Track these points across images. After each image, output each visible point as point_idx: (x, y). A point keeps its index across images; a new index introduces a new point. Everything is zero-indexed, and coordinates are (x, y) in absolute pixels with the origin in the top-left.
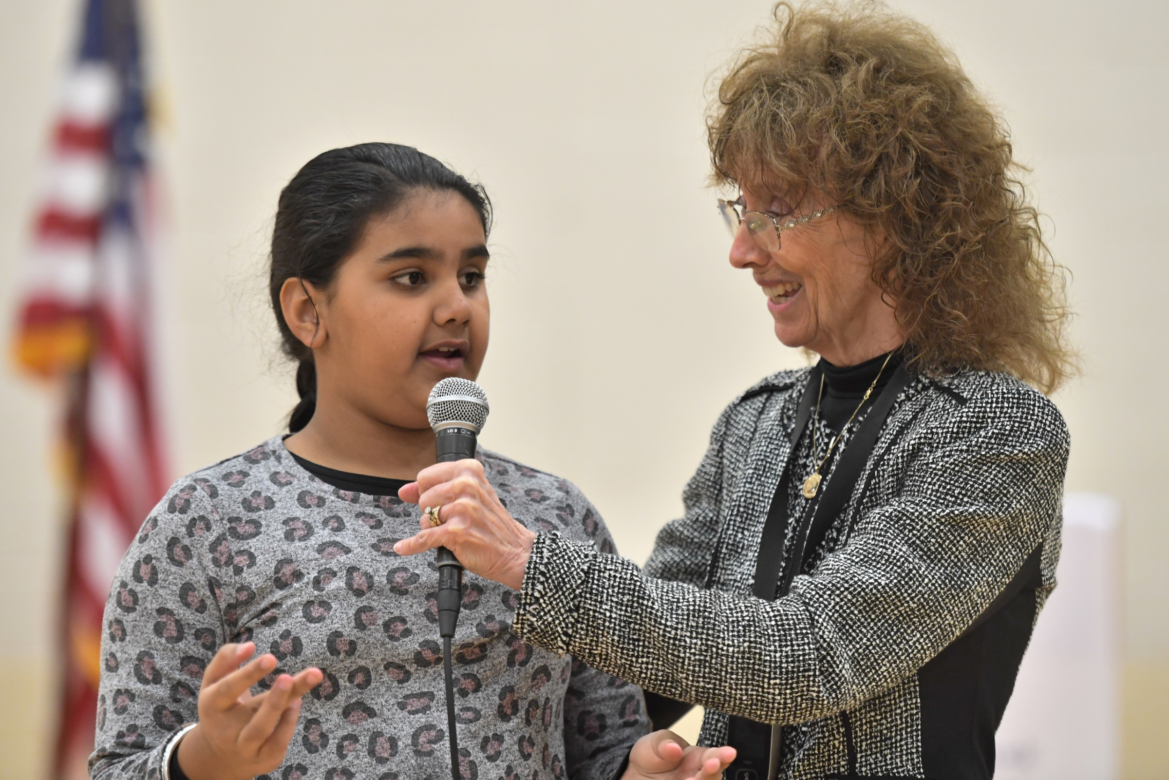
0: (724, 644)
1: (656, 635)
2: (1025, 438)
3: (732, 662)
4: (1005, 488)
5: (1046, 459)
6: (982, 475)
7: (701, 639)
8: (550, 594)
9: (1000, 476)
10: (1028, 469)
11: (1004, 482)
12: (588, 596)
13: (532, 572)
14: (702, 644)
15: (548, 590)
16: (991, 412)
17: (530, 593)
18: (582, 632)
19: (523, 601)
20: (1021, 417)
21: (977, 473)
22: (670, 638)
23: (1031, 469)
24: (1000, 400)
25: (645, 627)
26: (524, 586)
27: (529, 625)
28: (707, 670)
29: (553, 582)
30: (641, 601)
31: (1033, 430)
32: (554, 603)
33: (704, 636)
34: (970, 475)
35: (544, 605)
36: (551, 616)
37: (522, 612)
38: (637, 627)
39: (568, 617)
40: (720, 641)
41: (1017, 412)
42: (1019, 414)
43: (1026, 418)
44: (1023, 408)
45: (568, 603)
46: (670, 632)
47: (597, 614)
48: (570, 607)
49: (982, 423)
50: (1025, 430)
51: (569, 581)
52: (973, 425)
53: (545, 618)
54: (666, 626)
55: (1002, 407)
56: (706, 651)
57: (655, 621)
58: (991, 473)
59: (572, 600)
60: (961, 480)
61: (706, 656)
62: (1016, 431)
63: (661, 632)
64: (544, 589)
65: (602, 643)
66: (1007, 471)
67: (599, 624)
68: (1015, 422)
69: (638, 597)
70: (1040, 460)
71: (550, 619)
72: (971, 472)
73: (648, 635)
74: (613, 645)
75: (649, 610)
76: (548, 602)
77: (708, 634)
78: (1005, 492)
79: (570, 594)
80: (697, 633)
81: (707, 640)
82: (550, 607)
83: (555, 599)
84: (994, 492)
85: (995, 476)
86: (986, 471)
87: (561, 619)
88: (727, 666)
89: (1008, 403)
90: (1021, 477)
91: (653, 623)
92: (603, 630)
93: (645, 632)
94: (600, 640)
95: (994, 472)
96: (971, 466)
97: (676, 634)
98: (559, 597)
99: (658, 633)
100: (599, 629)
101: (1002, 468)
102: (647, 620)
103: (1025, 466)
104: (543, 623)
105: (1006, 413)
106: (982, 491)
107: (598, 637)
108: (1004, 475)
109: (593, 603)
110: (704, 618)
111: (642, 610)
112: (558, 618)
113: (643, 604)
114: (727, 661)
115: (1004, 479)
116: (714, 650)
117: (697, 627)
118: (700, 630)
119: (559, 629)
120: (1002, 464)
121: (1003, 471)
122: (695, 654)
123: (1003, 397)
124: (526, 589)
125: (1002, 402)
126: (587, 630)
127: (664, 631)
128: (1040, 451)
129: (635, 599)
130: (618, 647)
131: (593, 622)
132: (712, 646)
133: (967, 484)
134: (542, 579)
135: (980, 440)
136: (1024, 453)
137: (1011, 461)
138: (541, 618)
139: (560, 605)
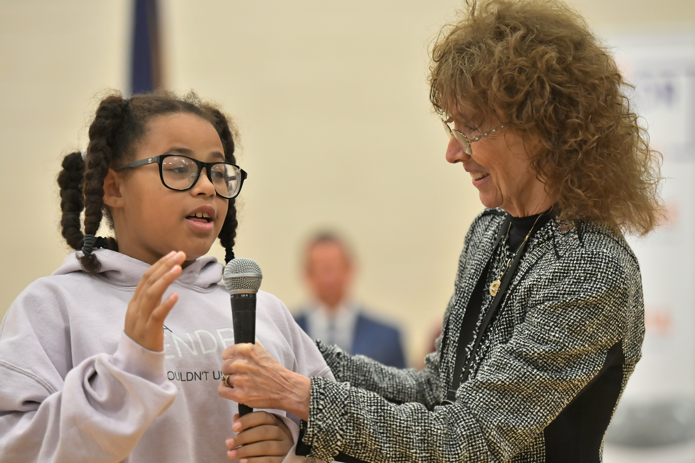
0: (435, 428)
1: (394, 427)
2: (594, 284)
3: (440, 440)
4: (583, 321)
5: (609, 297)
6: (568, 314)
7: (421, 426)
8: (328, 406)
9: (580, 314)
10: (598, 307)
11: (582, 317)
12: (352, 405)
13: (315, 394)
14: (422, 429)
15: (327, 404)
16: (572, 266)
17: (316, 407)
18: (351, 428)
19: (312, 413)
20: (592, 271)
21: (565, 312)
22: (404, 427)
23: (600, 306)
24: (579, 258)
25: (387, 423)
26: (312, 403)
27: (318, 428)
28: (426, 445)
29: (329, 398)
30: (383, 408)
31: (600, 279)
32: (332, 411)
33: (423, 424)
34: (560, 314)
35: (326, 414)
36: (331, 420)
37: (312, 419)
38: (382, 425)
39: (341, 419)
40: (432, 426)
41: (590, 267)
42: (590, 269)
43: (595, 271)
44: (594, 264)
45: (340, 410)
46: (403, 424)
47: (359, 416)
48: (342, 413)
49: (567, 273)
50: (594, 279)
51: (339, 397)
52: (562, 275)
53: (327, 422)
54: (401, 420)
55: (580, 264)
56: (425, 433)
57: (394, 418)
58: (573, 313)
59: (343, 408)
60: (555, 317)
61: (425, 436)
62: (588, 280)
63: (398, 424)
64: (325, 403)
65: (363, 435)
66: (584, 310)
67: (360, 422)
68: (587, 274)
69: (381, 406)
70: (605, 299)
71: (330, 422)
72: (561, 312)
73: (389, 429)
74: (370, 435)
75: (389, 412)
76: (328, 411)
77: (425, 423)
78: (583, 323)
79: (341, 405)
80: (418, 423)
81: (425, 426)
82: (329, 415)
83: (332, 409)
84: (576, 325)
85: (577, 314)
86: (570, 311)
87: (337, 421)
88: (436, 442)
89: (584, 260)
90: (594, 312)
91: (392, 419)
92: (363, 426)
93: (387, 427)
94: (362, 432)
95: (575, 312)
96: (561, 308)
97: (407, 424)
98: (334, 407)
99: (396, 425)
100: (361, 425)
101: (581, 309)
102: (388, 418)
103: (595, 305)
104: (326, 425)
105: (582, 267)
106: (568, 324)
107: (360, 431)
108: (582, 313)
109: (356, 409)
110: (422, 413)
111: (384, 413)
112: (335, 421)
113: (384, 409)
114: (437, 439)
115: (582, 316)
116: (429, 431)
117: (418, 419)
118: (420, 421)
119: (337, 428)
120: (581, 306)
121: (582, 311)
122: (418, 436)
123: (582, 257)
124: (313, 405)
125: (581, 260)
126: (354, 426)
127: (400, 423)
128: (603, 294)
129: (379, 407)
130: (373, 437)
131: (357, 421)
132: (428, 429)
133: (558, 320)
134: (322, 397)
135: (565, 286)
136: (593, 297)
137: (586, 304)
138: (325, 422)
139: (336, 412)
